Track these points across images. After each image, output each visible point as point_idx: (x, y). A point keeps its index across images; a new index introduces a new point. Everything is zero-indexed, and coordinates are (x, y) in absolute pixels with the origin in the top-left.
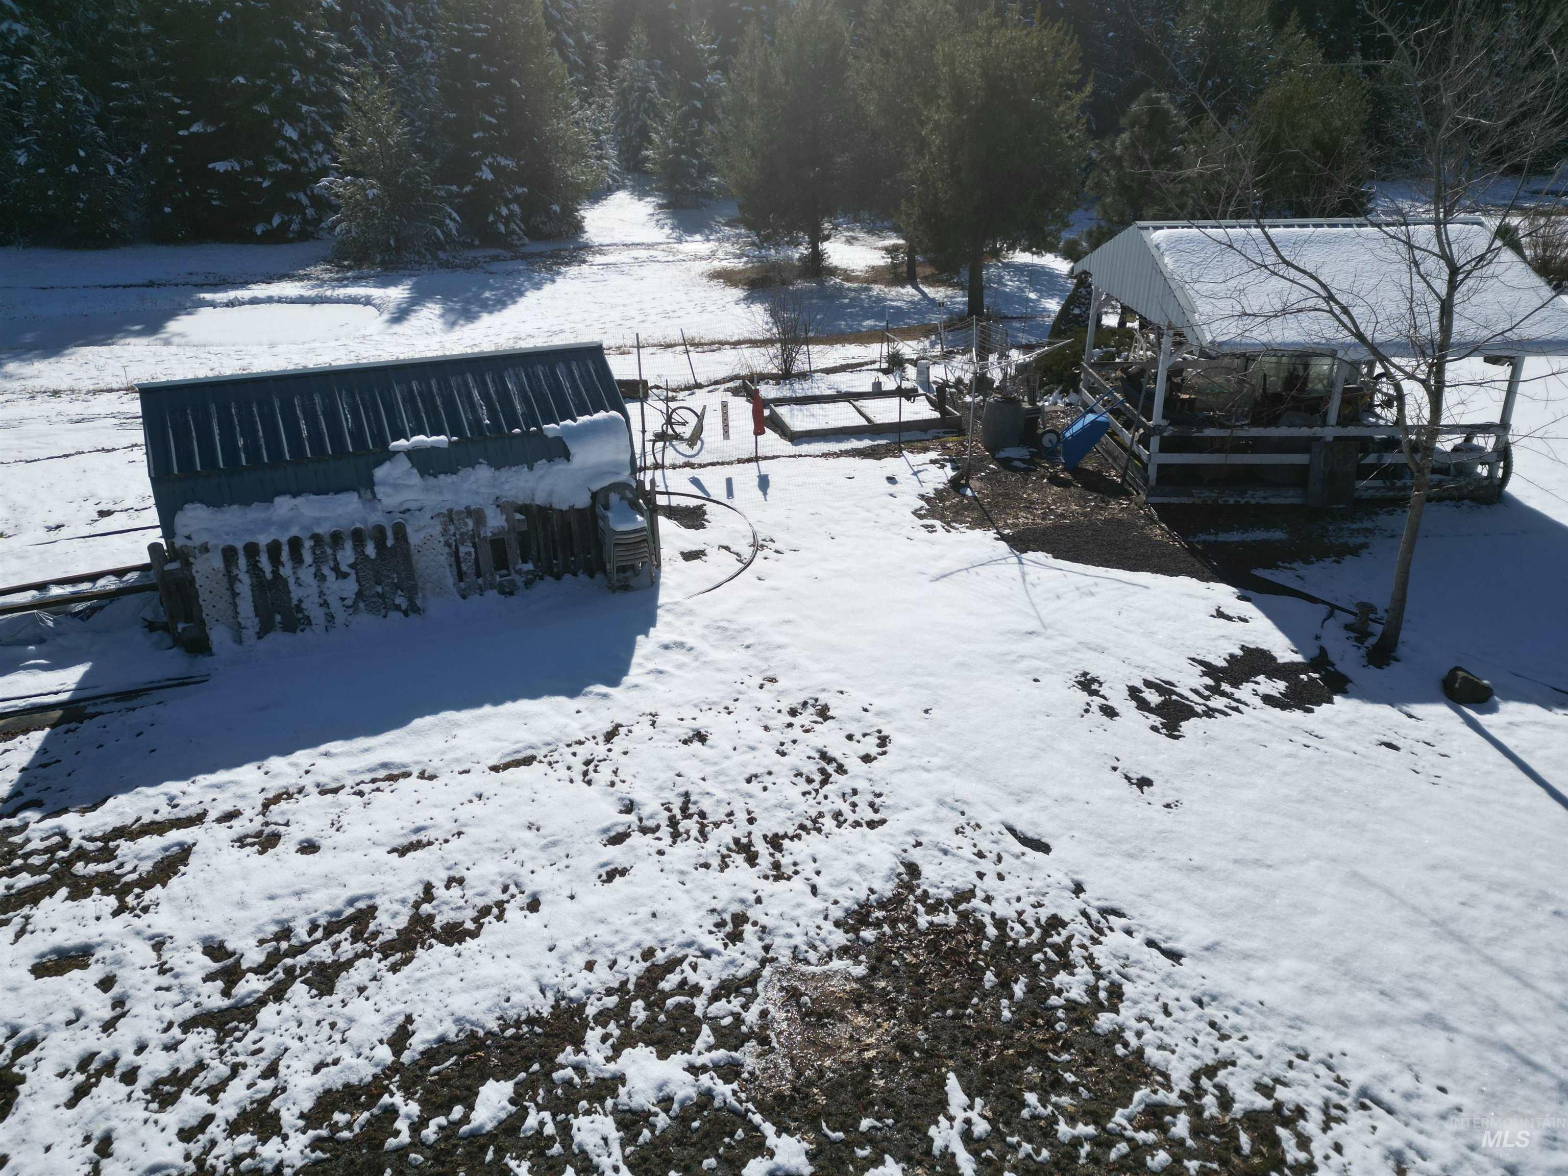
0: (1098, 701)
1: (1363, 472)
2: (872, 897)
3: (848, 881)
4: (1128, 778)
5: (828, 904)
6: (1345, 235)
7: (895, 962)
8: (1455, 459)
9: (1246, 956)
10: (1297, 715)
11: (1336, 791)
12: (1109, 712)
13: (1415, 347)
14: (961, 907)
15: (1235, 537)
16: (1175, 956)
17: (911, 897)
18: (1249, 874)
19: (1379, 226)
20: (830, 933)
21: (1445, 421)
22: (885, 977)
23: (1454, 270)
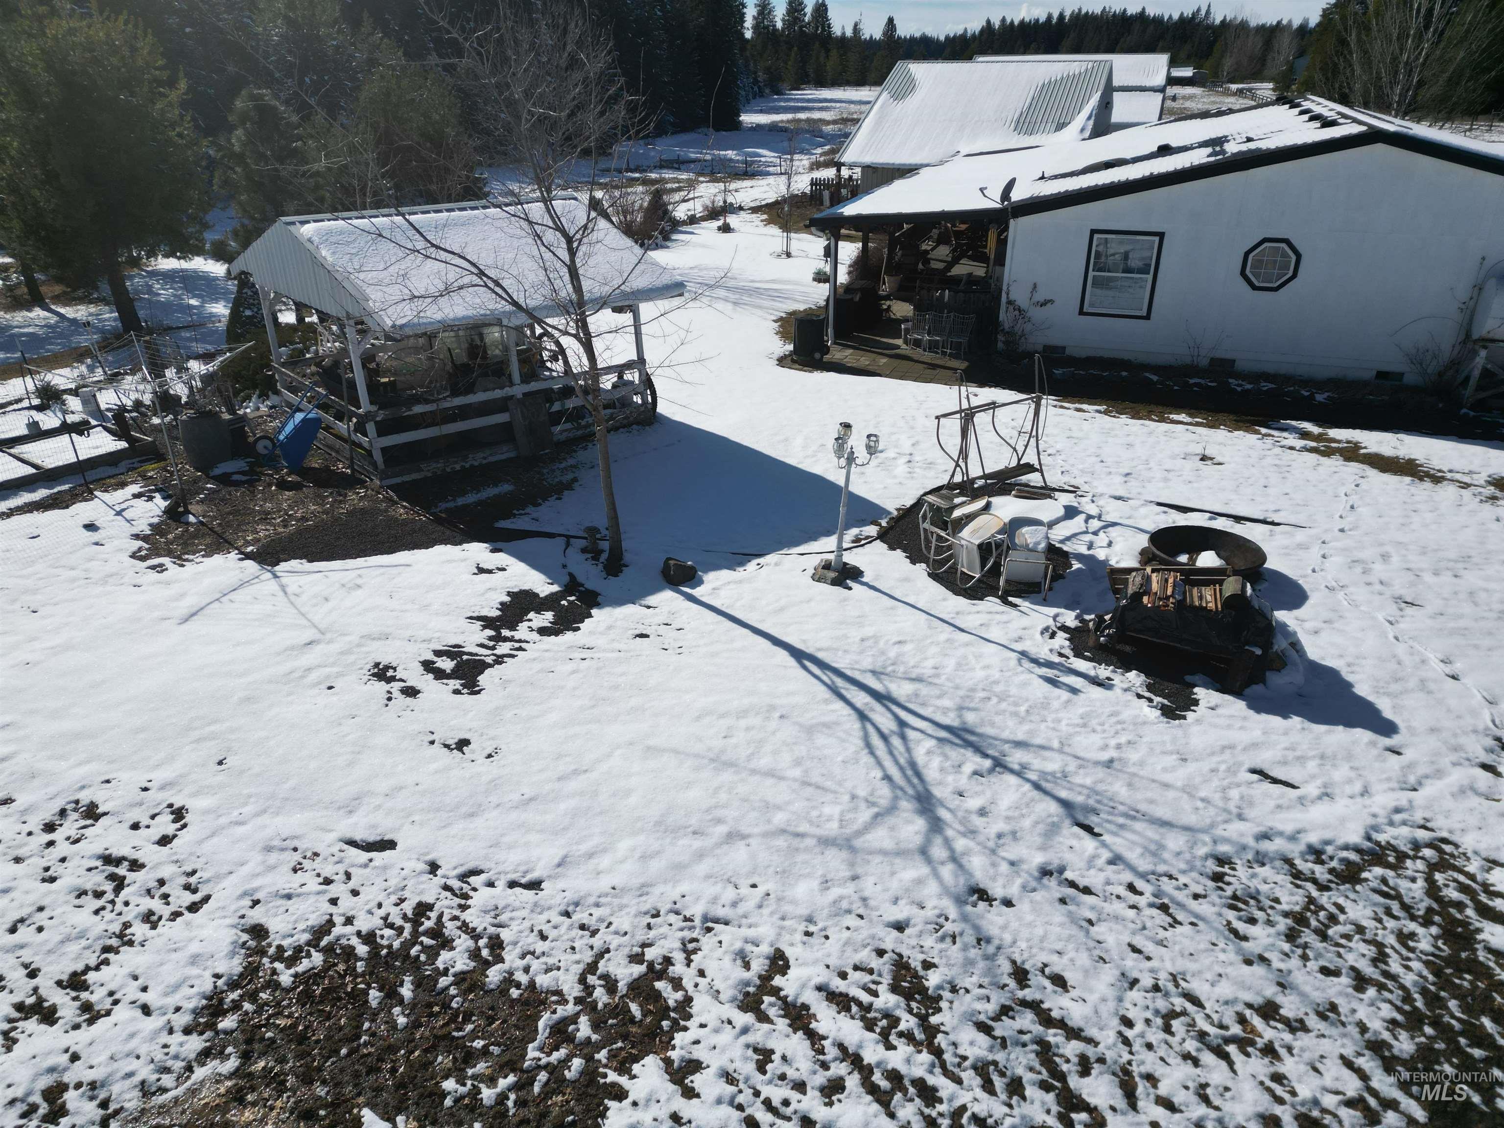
0: (396, 686)
1: (556, 418)
2: (220, 983)
3: (184, 980)
4: (447, 746)
5: (170, 1016)
6: (476, 217)
7: (269, 1035)
8: (618, 395)
9: (590, 855)
10: (569, 636)
11: (616, 687)
12: (411, 692)
13: (561, 308)
14: (323, 943)
15: (471, 498)
16: (535, 885)
17: (265, 960)
18: (573, 785)
19: (499, 206)
20: (181, 1045)
21: (601, 364)
22: (263, 1054)
23: (569, 240)
